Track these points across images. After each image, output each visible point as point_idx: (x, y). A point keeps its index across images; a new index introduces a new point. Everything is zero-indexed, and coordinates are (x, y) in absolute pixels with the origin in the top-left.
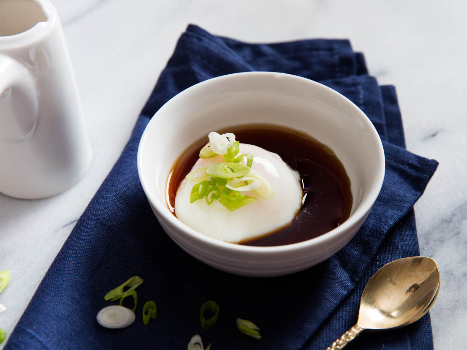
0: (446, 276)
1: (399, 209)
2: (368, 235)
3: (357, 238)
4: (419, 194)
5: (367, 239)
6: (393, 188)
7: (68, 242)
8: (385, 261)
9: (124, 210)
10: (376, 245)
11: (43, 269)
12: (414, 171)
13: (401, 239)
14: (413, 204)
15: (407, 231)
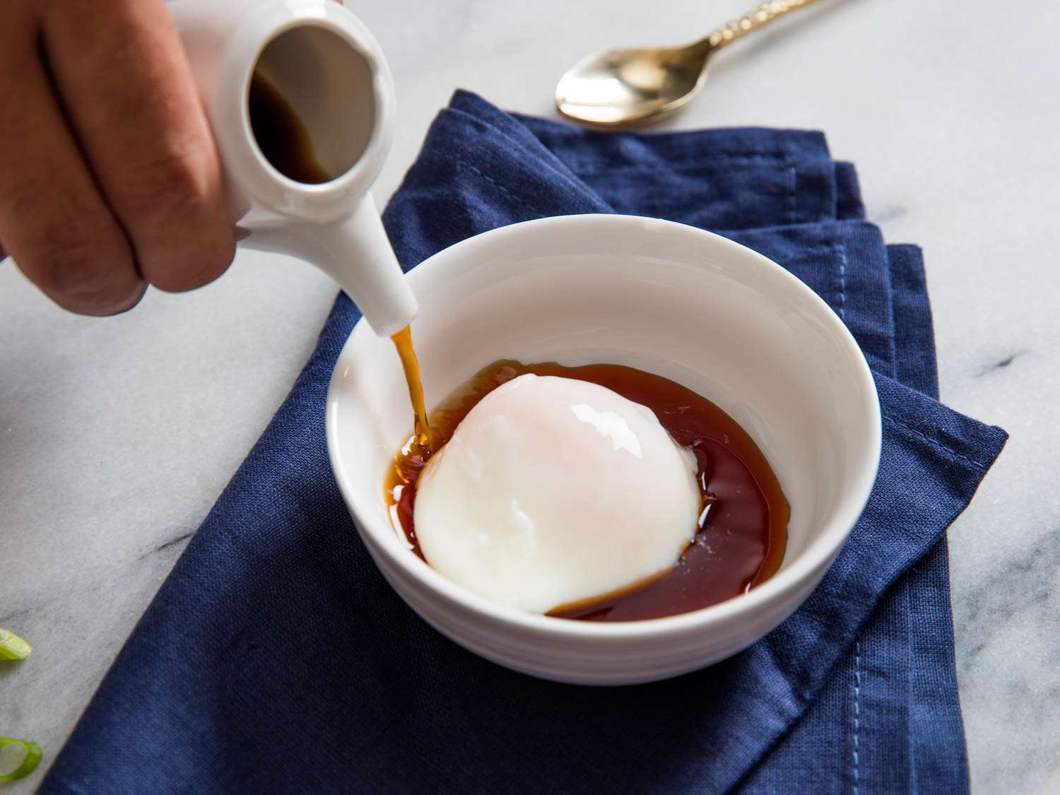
0: (1012, 694)
1: (913, 539)
2: (839, 596)
3: (813, 601)
4: (960, 504)
5: (836, 605)
6: (901, 489)
7: (167, 588)
8: (874, 655)
9: (296, 517)
10: (854, 619)
11: (110, 644)
12: (952, 451)
13: (914, 607)
14: (946, 528)
15: (929, 588)
